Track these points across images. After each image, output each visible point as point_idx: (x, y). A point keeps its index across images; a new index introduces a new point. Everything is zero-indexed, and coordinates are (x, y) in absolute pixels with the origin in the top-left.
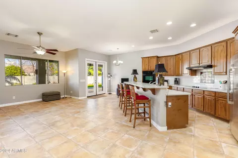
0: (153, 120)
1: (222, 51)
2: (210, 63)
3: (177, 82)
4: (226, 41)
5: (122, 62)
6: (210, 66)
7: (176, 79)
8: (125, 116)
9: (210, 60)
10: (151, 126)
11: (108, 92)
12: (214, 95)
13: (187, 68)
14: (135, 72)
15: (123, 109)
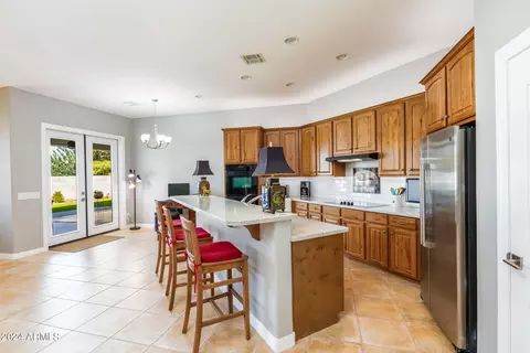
0: (256, 315)
1: (395, 122)
2: (373, 148)
3: (306, 190)
4: (403, 102)
5: (168, 139)
6: (374, 156)
7: (304, 183)
8: (171, 308)
9: (373, 141)
10: (248, 337)
11: (129, 222)
12: (385, 222)
13: (327, 159)
14: (204, 168)
15: (165, 282)
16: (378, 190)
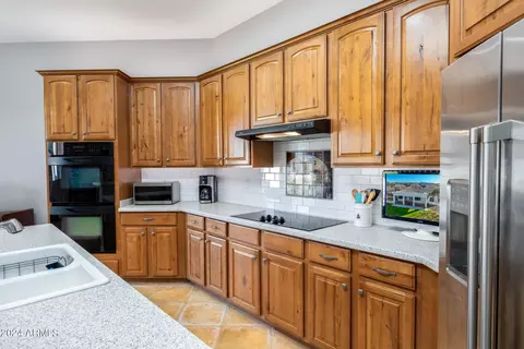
2: (323, 113)
3: (208, 191)
7: (204, 179)
13: (237, 133)
16: (328, 193)
